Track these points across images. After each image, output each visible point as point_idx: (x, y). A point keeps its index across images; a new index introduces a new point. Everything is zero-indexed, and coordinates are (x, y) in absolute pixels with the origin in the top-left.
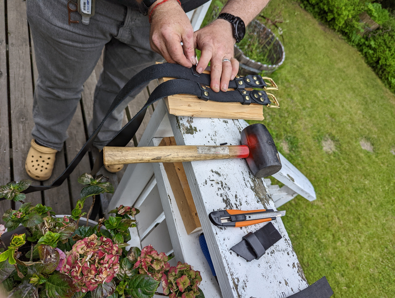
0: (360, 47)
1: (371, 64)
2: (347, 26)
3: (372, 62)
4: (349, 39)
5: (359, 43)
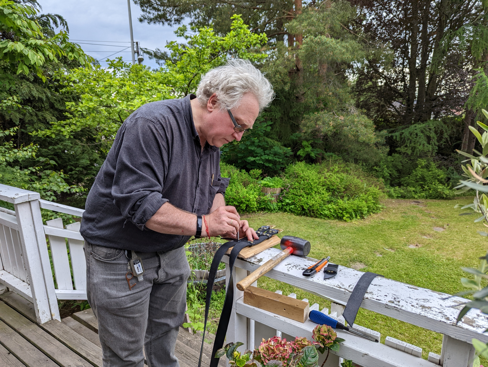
0: (282, 209)
1: (300, 213)
2: (260, 204)
3: (300, 212)
4: (270, 210)
5: (279, 208)
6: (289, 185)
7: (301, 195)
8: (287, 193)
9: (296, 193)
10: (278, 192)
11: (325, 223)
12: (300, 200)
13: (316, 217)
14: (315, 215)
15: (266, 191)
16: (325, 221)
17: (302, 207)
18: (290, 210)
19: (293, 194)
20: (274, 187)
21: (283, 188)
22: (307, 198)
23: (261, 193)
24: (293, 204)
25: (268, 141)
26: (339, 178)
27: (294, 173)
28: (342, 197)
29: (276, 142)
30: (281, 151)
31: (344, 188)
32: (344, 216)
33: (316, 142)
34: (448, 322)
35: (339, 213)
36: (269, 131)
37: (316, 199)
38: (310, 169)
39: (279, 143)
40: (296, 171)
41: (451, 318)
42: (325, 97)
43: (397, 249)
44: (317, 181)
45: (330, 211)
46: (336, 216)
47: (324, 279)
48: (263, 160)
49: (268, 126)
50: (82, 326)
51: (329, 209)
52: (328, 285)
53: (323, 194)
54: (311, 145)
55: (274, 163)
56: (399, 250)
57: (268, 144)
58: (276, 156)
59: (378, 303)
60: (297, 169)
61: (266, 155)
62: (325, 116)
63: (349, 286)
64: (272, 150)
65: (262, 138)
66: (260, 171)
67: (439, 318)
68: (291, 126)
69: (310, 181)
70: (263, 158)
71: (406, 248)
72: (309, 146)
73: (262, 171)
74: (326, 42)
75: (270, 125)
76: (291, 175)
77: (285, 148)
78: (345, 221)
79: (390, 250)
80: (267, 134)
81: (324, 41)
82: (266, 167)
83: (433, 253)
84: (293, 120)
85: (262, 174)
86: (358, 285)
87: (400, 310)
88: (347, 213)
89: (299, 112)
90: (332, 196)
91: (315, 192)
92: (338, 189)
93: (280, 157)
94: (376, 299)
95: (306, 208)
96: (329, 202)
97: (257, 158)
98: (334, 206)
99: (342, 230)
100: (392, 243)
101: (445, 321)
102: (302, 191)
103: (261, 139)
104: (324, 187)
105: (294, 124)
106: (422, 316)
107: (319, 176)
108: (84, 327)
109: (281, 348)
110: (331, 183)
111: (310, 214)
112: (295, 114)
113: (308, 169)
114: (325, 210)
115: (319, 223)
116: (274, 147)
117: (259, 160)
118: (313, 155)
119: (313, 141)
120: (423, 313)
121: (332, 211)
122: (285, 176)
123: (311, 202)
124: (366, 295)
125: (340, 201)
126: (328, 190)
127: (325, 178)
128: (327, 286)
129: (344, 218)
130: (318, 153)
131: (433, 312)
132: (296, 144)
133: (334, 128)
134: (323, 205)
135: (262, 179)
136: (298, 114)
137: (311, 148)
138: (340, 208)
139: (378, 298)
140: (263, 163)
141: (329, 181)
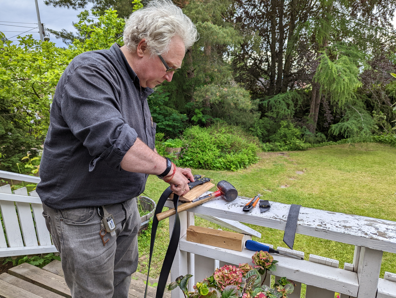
0: (183, 165)
6: (187, 144)
7: (197, 153)
8: (186, 152)
9: (194, 151)
10: (179, 151)
11: (217, 174)
12: (197, 156)
13: (211, 169)
14: (209, 168)
15: (169, 150)
16: (218, 172)
17: (199, 162)
18: (189, 165)
19: (191, 152)
20: (176, 147)
21: (183, 148)
22: (203, 155)
23: (166, 152)
24: (191, 160)
25: (167, 109)
26: (226, 137)
27: (191, 135)
28: (229, 152)
29: (174, 110)
30: (178, 117)
31: (230, 145)
32: (231, 167)
33: (206, 109)
34: (367, 237)
35: (228, 165)
36: (167, 100)
37: (210, 154)
38: (203, 131)
39: (177, 111)
40: (193, 134)
41: (368, 233)
42: (212, 73)
43: (273, 189)
44: (209, 140)
45: (221, 164)
46: (225, 167)
47: (261, 213)
48: (164, 125)
49: (166, 96)
50: (19, 279)
51: (220, 162)
52: (266, 218)
53: (215, 151)
54: (202, 112)
55: (174, 127)
56: (274, 190)
57: (167, 112)
58: (175, 122)
59: (309, 228)
60: (193, 132)
61: (167, 121)
62: (213, 88)
63: (283, 216)
64: (171, 116)
65: (163, 107)
66: (163, 135)
67: (360, 234)
68: (185, 97)
69: (204, 141)
70: (164, 123)
71: (279, 188)
72: (201, 113)
73: (165, 134)
74: (211, 28)
75: (168, 96)
76: (188, 137)
77: (182, 115)
78: (233, 171)
79: (268, 191)
80: (166, 104)
81: (210, 26)
82: (167, 131)
83: (298, 190)
84: (186, 92)
85: (165, 137)
86: (289, 215)
87: (328, 231)
88: (233, 164)
89: (191, 86)
90: (221, 152)
91: (209, 149)
92: (226, 146)
93: (178, 122)
94: (307, 225)
95: (202, 163)
96: (219, 157)
97: (159, 124)
98: (223, 160)
99: (231, 178)
100: (269, 185)
101: (365, 236)
102: (198, 149)
103: (161, 107)
104: (215, 145)
105: (188, 95)
106: (346, 234)
107: (211, 136)
108: (21, 281)
109: (234, 274)
110: (220, 142)
111: (206, 167)
112: (188, 87)
113: (202, 132)
114: (216, 163)
115: (213, 174)
116: (173, 114)
117: (161, 125)
118: (204, 120)
119: (203, 109)
120: (346, 232)
121: (222, 163)
122: (183, 138)
123: (206, 158)
124: (299, 223)
125: (228, 156)
126: (218, 147)
127: (215, 138)
128: (264, 219)
129: (232, 169)
130: (208, 118)
131: (354, 230)
132: (190, 112)
133: (220, 97)
134: (215, 160)
135: (165, 141)
136: (190, 87)
137: (202, 114)
138: (228, 161)
139: (308, 224)
140: (164, 127)
141: (219, 140)
